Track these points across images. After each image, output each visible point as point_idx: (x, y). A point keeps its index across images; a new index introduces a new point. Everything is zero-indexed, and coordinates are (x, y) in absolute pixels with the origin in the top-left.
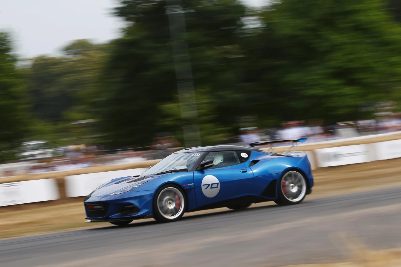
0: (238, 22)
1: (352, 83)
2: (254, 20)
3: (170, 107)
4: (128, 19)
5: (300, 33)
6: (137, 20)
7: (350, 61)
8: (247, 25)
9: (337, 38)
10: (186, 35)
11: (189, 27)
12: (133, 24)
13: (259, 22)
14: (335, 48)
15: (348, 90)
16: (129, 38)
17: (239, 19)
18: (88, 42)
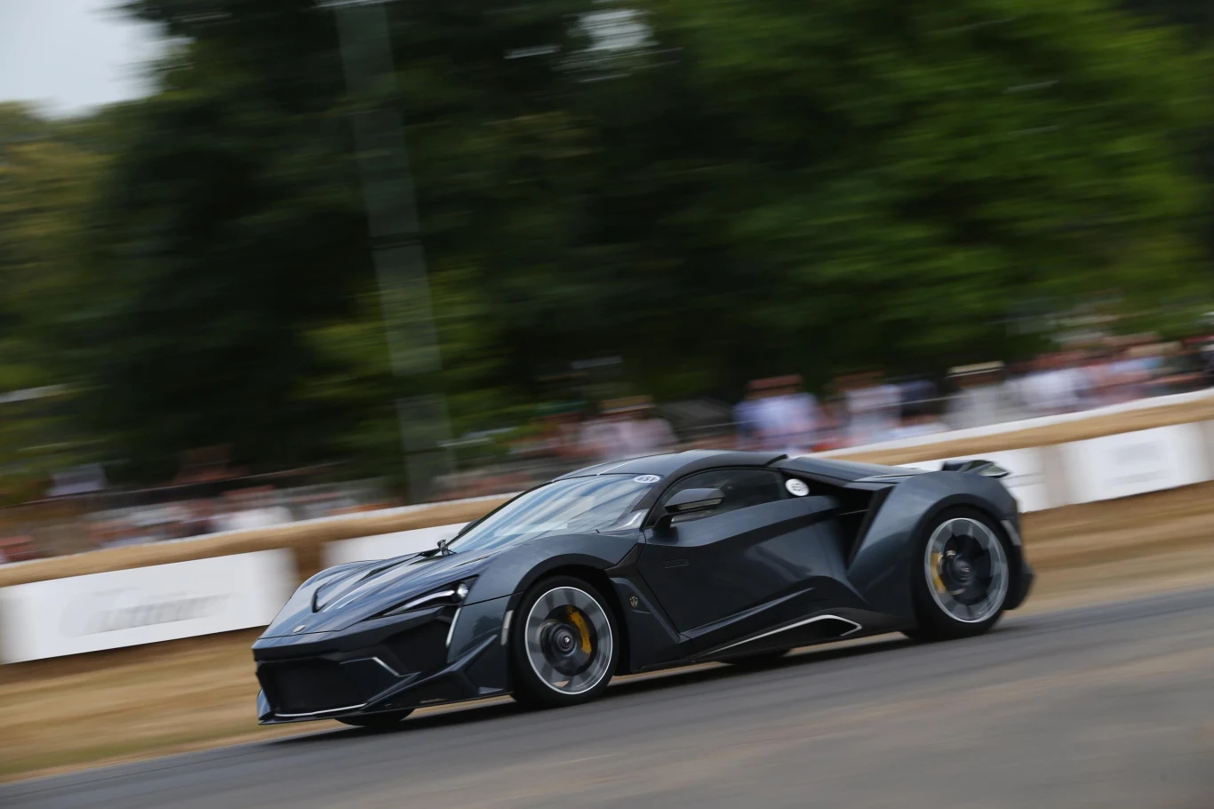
0: (572, 32)
1: (973, 234)
2: (620, 23)
3: (339, 336)
4: (174, 30)
5: (783, 63)
6: (201, 33)
7: (966, 157)
8: (602, 39)
9: (916, 77)
10: (389, 83)
11: (404, 53)
12: (187, 46)
13: (636, 28)
14: (910, 112)
15: (960, 260)
16: (177, 96)
17: (574, 21)
18: (26, 112)
